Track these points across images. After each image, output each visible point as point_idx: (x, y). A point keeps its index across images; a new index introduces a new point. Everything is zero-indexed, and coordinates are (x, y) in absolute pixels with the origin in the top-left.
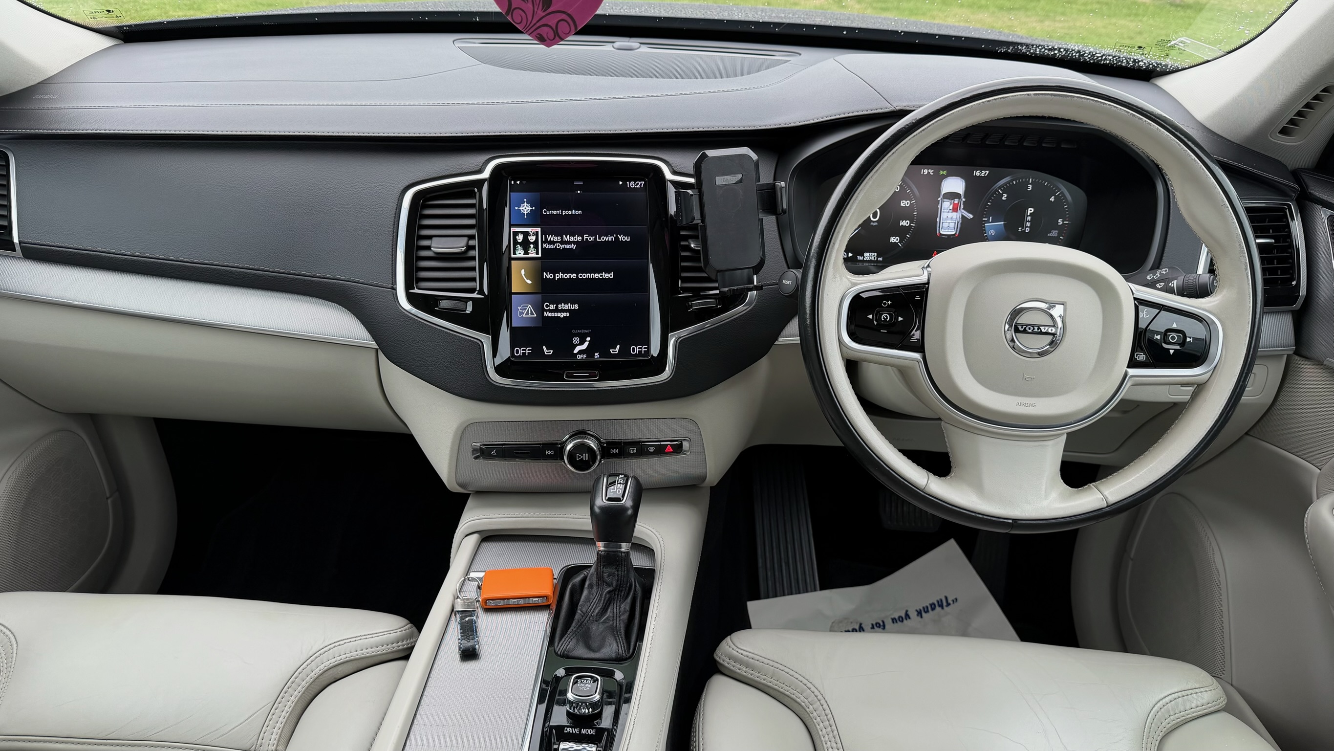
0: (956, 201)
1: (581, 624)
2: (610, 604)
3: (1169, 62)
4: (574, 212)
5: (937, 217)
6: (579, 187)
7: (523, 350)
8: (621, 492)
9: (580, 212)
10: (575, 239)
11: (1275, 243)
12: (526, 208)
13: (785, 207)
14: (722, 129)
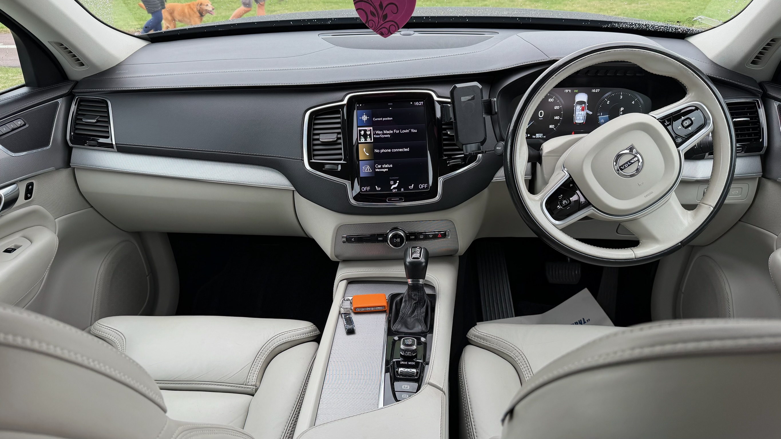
0: (583, 105)
1: (403, 318)
2: (415, 310)
3: (695, 28)
4: (389, 119)
5: (574, 114)
6: (390, 106)
7: (366, 188)
8: (419, 255)
9: (391, 119)
10: (390, 132)
11: (750, 120)
12: (365, 118)
13: (496, 111)
14: (462, 73)
